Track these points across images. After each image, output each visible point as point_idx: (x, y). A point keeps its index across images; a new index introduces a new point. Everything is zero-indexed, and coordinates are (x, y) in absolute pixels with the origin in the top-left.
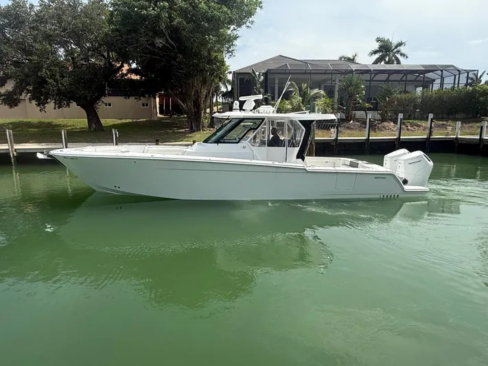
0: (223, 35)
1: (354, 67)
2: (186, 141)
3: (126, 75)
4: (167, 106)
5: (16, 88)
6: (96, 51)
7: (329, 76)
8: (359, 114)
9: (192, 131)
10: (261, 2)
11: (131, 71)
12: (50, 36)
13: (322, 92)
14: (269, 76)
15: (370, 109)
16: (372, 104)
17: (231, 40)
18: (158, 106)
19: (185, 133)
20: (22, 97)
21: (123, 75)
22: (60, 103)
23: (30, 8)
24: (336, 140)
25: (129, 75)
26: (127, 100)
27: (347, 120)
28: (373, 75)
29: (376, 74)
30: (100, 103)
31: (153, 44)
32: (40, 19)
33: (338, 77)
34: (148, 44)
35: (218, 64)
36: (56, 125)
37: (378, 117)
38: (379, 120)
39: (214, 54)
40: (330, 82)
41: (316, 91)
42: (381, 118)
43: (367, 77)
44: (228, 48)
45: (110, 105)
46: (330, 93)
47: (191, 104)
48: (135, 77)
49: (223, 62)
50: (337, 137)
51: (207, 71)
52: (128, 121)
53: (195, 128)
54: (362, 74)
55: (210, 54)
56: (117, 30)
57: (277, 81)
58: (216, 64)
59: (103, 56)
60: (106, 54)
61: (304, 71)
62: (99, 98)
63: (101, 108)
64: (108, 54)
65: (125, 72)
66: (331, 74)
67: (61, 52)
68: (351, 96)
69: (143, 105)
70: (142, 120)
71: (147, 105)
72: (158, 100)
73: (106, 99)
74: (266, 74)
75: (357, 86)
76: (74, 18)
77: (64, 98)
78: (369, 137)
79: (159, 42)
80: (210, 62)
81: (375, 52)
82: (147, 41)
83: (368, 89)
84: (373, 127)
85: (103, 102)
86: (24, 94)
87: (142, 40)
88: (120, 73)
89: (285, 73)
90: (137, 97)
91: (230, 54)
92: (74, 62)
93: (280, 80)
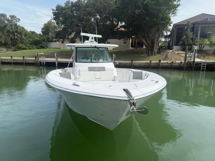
0: (171, 5)
2: (146, 60)
3: (119, 28)
4: (135, 43)
5: (74, 36)
6: (107, 18)
9: (148, 55)
11: (121, 27)
12: (90, 13)
14: (195, 26)
17: (175, 7)
18: (130, 43)
19: (144, 57)
20: (76, 40)
23: (84, 2)
25: (121, 29)
31: (134, 13)
32: (87, 6)
35: (167, 20)
39: (165, 16)
44: (173, 11)
45: (109, 43)
47: (149, 42)
48: (123, 29)
49: (170, 19)
51: (160, 25)
52: (117, 50)
53: (150, 54)
55: (163, 15)
56: (118, 7)
57: (200, 29)
58: (165, 21)
60: (111, 19)
65: (119, 27)
67: (92, 19)
69: (124, 43)
70: (123, 50)
71: (126, 43)
72: (131, 40)
73: (108, 40)
74: (194, 24)
76: (101, 4)
79: (137, 11)
80: (163, 19)
82: (132, 12)
86: (77, 39)
87: (130, 11)
88: (117, 28)
89: (206, 24)
90: (124, 39)
91: (174, 14)
92: (97, 24)
93: (202, 27)
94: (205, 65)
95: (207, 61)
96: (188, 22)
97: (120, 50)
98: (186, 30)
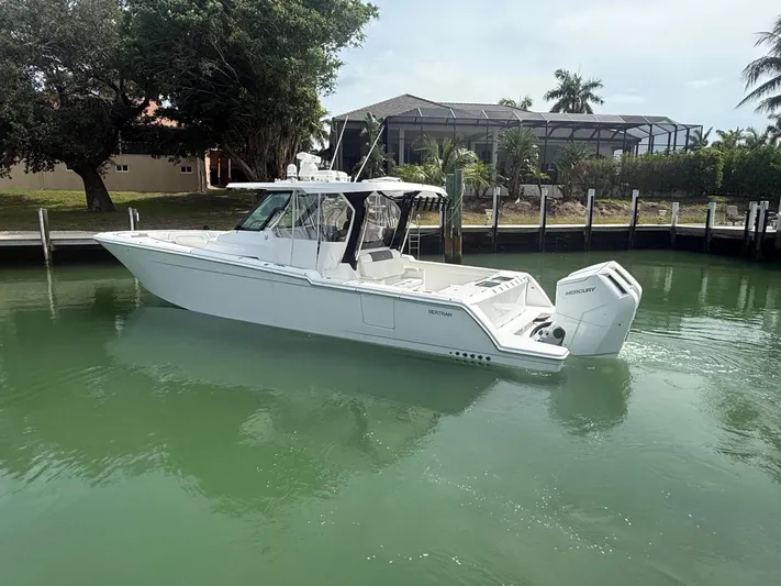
0: (313, 57)
1: (521, 116)
3: (153, 119)
4: (224, 171)
6: (100, 77)
7: (483, 130)
8: (530, 189)
10: (375, 9)
11: (161, 113)
13: (473, 155)
14: (390, 128)
15: (545, 182)
16: (549, 173)
17: (326, 69)
18: (208, 171)
21: (148, 119)
22: (36, 163)
24: (495, 228)
25: (158, 120)
26: (157, 161)
27: (512, 197)
28: (549, 130)
29: (554, 128)
30: (108, 165)
31: (197, 70)
33: (497, 131)
34: (191, 70)
35: (307, 105)
36: (29, 201)
37: (559, 194)
38: (560, 199)
39: (301, 90)
40: (484, 138)
41: (464, 152)
42: (562, 196)
43: (540, 132)
44: (324, 80)
45: (125, 168)
46: (485, 156)
47: (262, 169)
48: (167, 123)
49: (315, 102)
50: (496, 224)
51: (289, 116)
52: (156, 195)
54: (534, 126)
55: (294, 89)
56: (135, 45)
57: (402, 136)
58: (304, 105)
59: (113, 86)
60: (117, 83)
61: (444, 121)
62: (106, 156)
63: (111, 174)
64: (122, 83)
65: (151, 114)
66: (487, 125)
67: (40, 77)
68: (517, 161)
69: (183, 170)
70: (180, 194)
71: (189, 170)
72: (208, 161)
73: (120, 159)
74: (385, 122)
75: (526, 145)
76: (61, 20)
77: (42, 155)
78: (544, 224)
79: (207, 66)
80: (295, 100)
81: (553, 94)
82: (188, 64)
83: (543, 150)
84: (550, 209)
85: (113, 163)
87: (180, 62)
88: (143, 115)
89: (415, 123)
90: (173, 157)
91: (328, 89)
92: (62, 96)
93: (406, 133)
94: (417, 239)
95: (421, 227)
96: (368, 114)
97: (168, 195)
98: (367, 138)
